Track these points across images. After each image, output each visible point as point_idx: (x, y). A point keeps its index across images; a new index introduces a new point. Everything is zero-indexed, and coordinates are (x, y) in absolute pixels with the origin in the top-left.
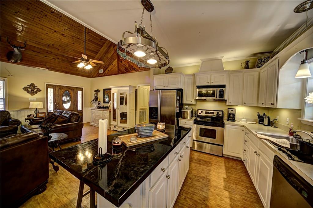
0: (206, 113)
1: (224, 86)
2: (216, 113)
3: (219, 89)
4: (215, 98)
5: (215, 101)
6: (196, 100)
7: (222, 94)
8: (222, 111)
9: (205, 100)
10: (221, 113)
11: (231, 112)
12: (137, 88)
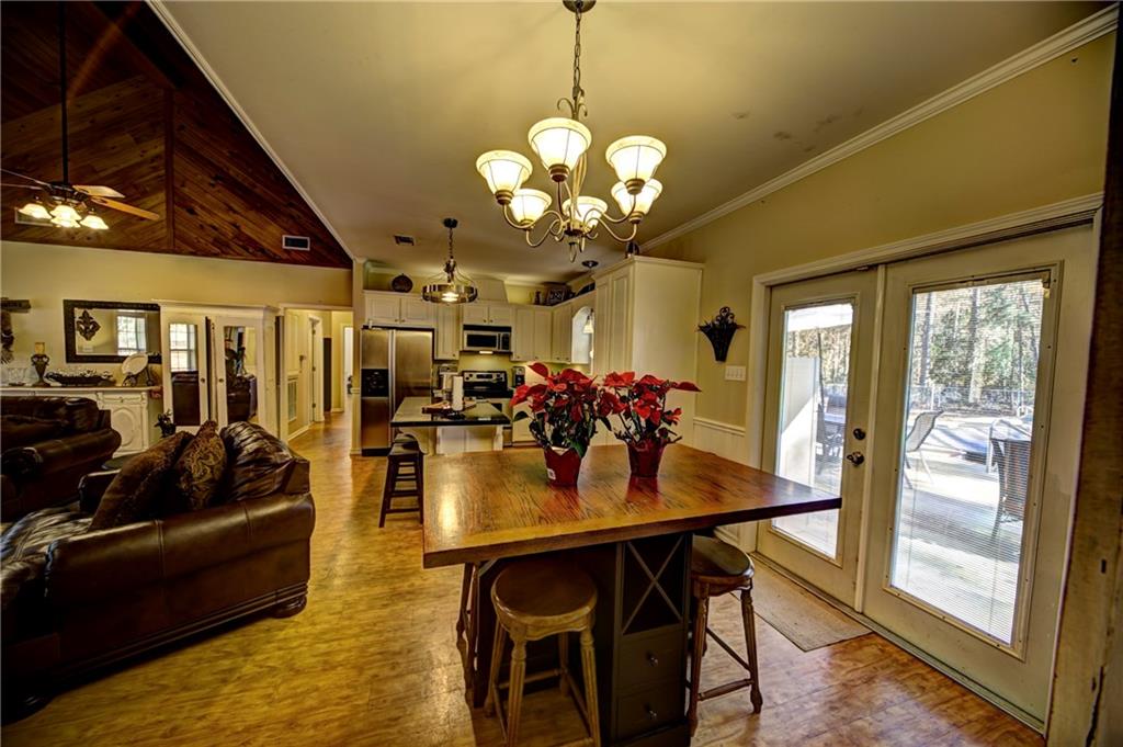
0: (479, 377)
1: (508, 329)
2: (495, 377)
3: (502, 334)
4: (496, 349)
5: (495, 353)
6: (463, 353)
7: (506, 342)
8: (505, 372)
9: (477, 353)
10: (502, 376)
11: (518, 372)
12: (281, 314)
